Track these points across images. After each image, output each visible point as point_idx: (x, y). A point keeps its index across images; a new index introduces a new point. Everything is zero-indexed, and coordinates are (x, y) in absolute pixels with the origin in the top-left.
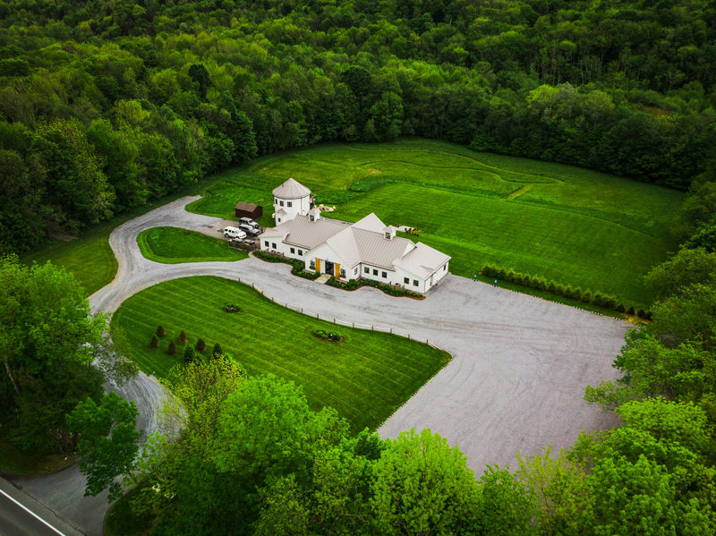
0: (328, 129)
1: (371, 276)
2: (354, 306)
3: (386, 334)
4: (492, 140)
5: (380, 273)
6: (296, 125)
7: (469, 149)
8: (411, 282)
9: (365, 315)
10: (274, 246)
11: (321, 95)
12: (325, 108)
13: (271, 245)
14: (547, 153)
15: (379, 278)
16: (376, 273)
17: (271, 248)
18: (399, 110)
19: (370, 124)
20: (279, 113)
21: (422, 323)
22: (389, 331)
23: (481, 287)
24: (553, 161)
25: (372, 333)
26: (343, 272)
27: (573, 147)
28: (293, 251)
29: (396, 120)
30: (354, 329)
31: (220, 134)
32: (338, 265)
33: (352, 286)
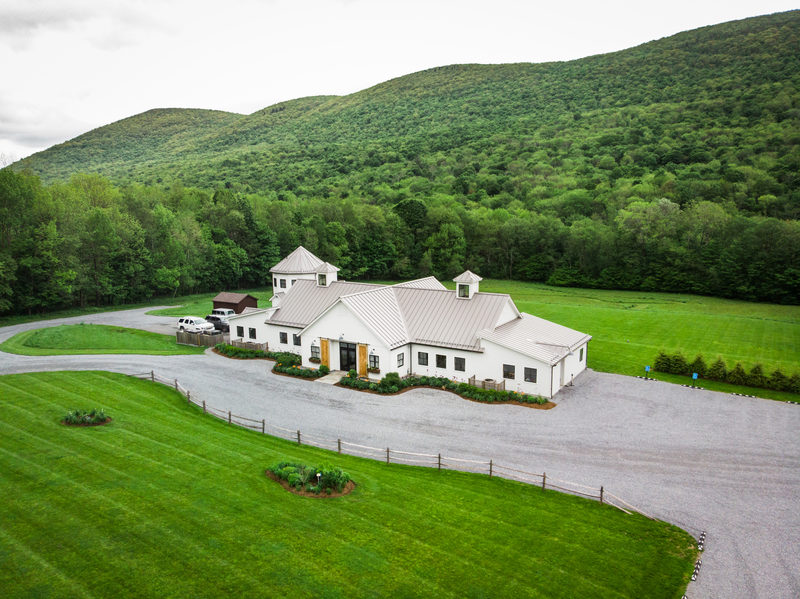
0: (376, 261)
1: (432, 370)
2: (395, 421)
3: (477, 477)
4: (576, 272)
5: (450, 362)
6: (336, 249)
7: (548, 284)
8: (519, 374)
9: (418, 436)
10: (253, 333)
11: (369, 223)
12: (374, 238)
13: (246, 333)
14: (649, 281)
15: (449, 373)
16: (441, 361)
17: (246, 338)
18: (461, 244)
19: (427, 256)
20: (315, 232)
21: (564, 451)
22: (484, 470)
23: (666, 390)
24: (658, 290)
25: (438, 473)
26: (375, 359)
27: (682, 271)
28: (284, 339)
29: (458, 256)
30: (389, 466)
31: (228, 240)
32: (364, 347)
33: (392, 386)
